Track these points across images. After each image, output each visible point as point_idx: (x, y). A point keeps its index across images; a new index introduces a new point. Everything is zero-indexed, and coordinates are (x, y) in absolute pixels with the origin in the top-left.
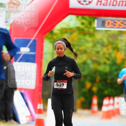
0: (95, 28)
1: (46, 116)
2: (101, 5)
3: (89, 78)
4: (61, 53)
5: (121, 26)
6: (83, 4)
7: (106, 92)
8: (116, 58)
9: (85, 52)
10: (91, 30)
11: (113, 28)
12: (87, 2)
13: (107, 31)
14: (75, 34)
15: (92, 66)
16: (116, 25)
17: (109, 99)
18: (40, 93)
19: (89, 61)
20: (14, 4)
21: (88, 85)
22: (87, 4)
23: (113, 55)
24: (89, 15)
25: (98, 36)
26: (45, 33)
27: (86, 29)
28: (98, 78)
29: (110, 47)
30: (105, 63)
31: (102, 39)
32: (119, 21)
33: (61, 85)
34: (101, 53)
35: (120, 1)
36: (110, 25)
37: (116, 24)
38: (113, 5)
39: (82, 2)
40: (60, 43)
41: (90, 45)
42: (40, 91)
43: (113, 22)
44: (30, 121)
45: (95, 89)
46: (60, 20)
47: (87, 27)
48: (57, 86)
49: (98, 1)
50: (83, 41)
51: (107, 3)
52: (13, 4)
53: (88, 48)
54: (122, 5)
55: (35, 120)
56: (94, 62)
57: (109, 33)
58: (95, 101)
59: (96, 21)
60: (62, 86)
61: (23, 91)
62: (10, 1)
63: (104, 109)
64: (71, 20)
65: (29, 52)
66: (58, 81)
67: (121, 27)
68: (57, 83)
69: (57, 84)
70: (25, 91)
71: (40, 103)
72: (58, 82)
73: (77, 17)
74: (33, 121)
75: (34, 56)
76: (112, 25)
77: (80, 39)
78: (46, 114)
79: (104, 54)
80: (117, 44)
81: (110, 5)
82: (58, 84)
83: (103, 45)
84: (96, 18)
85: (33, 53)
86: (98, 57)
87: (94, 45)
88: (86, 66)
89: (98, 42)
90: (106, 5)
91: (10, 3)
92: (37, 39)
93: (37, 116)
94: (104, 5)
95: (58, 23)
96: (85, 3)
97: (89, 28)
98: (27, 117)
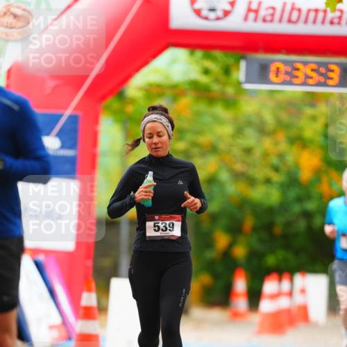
0: (240, 83)
1: (104, 325)
2: (256, 19)
3: (223, 221)
4: (159, 145)
5: (311, 78)
6: (206, 18)
7: (271, 260)
8: (297, 165)
9: (213, 149)
10: (230, 91)
11: (291, 83)
12: (220, 14)
13: (273, 91)
14: (187, 101)
15: (233, 189)
16: (297, 77)
17: (280, 280)
18: (90, 263)
19: (224, 176)
20: (15, 16)
21: (222, 240)
22: (218, 19)
23: (290, 159)
24: (223, 48)
25: (248, 107)
26: (104, 98)
27: (216, 87)
28: (249, 222)
29: (281, 137)
30: (268, 181)
31: (259, 115)
32: (305, 64)
33: (168, 228)
34: (258, 152)
35: (309, 11)
36: (282, 77)
37: (297, 73)
38: (290, 21)
39: (205, 13)
40: (155, 121)
41: (227, 130)
42: (88, 257)
43: (289, 69)
44: (60, 338)
45: (240, 252)
46: (145, 63)
47: (217, 81)
48: (155, 230)
49: (249, 10)
50: (207, 119)
51: (273, 15)
52: (12, 17)
53: (220, 138)
54: (314, 22)
55: (74, 337)
56: (238, 176)
57: (279, 97)
58: (240, 285)
59: (243, 64)
60: (170, 230)
61: (41, 258)
62: (4, 10)
63: (266, 306)
64: (173, 61)
65: (57, 150)
66: (157, 217)
67: (311, 81)
68: (155, 224)
69: (155, 226)
70: (46, 257)
71: (89, 290)
72: (158, 220)
73: (192, 54)
74: (69, 338)
75: (72, 161)
76: (287, 76)
77: (198, 114)
78: (106, 320)
79: (266, 155)
80: (301, 129)
81: (280, 21)
82: (160, 225)
83: (262, 131)
84: (243, 58)
85: (69, 153)
86: (248, 164)
87: (239, 132)
88: (216, 189)
89: (249, 123)
90: (271, 21)
91: (5, 14)
92: (79, 113)
93: (80, 326)
94: (264, 20)
95: (138, 69)
96: (212, 15)
97: (224, 84)
98: (52, 327)
